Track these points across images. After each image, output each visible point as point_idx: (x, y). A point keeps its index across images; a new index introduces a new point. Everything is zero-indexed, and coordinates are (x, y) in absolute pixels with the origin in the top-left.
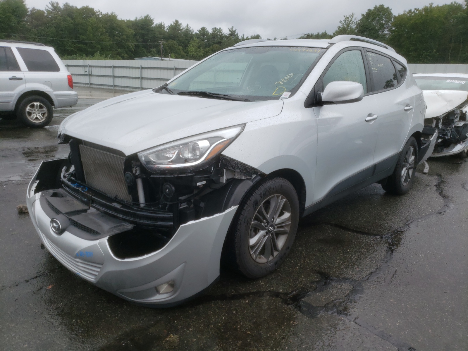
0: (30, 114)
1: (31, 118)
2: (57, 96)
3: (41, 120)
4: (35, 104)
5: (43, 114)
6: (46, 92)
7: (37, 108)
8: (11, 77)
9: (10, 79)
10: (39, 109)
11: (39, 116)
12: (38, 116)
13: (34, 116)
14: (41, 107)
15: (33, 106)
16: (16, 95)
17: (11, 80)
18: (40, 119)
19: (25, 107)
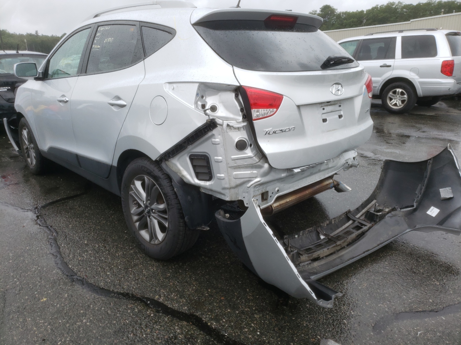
0: (391, 99)
1: (391, 104)
2: (421, 83)
3: (399, 107)
4: (398, 90)
5: (403, 102)
6: (410, 79)
7: (398, 94)
8: (382, 64)
9: (381, 66)
10: (400, 96)
11: (399, 103)
12: (397, 103)
13: (394, 101)
14: (402, 94)
15: (395, 92)
16: (382, 81)
17: (381, 68)
18: (398, 105)
19: (388, 92)
